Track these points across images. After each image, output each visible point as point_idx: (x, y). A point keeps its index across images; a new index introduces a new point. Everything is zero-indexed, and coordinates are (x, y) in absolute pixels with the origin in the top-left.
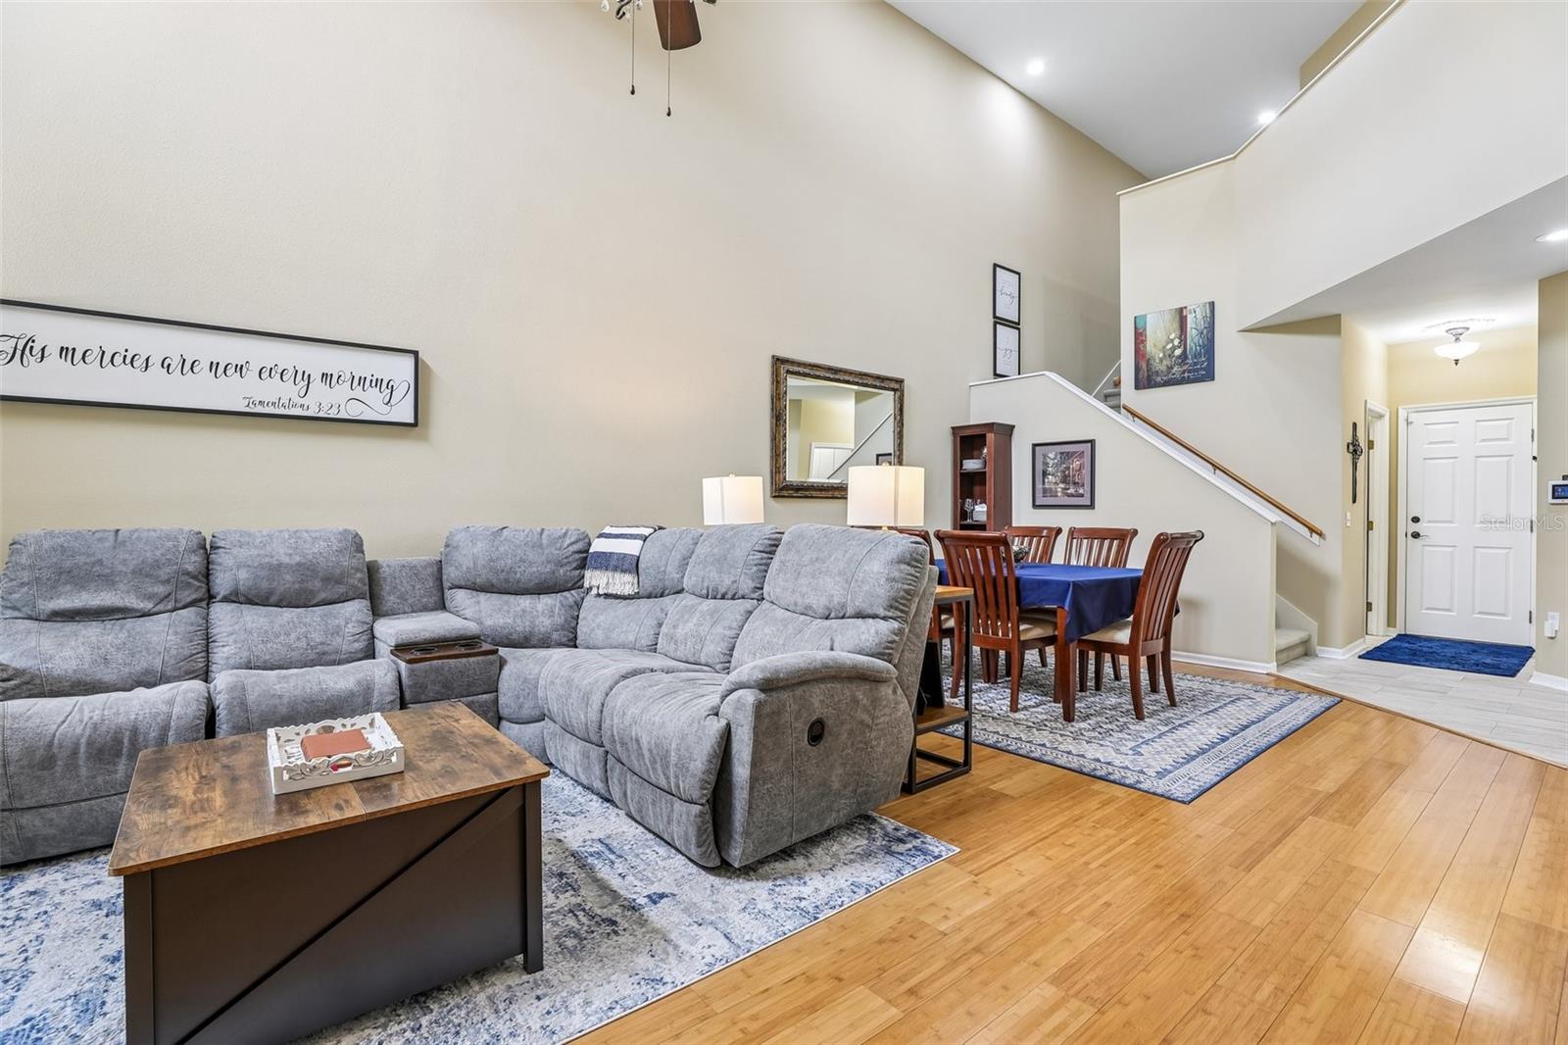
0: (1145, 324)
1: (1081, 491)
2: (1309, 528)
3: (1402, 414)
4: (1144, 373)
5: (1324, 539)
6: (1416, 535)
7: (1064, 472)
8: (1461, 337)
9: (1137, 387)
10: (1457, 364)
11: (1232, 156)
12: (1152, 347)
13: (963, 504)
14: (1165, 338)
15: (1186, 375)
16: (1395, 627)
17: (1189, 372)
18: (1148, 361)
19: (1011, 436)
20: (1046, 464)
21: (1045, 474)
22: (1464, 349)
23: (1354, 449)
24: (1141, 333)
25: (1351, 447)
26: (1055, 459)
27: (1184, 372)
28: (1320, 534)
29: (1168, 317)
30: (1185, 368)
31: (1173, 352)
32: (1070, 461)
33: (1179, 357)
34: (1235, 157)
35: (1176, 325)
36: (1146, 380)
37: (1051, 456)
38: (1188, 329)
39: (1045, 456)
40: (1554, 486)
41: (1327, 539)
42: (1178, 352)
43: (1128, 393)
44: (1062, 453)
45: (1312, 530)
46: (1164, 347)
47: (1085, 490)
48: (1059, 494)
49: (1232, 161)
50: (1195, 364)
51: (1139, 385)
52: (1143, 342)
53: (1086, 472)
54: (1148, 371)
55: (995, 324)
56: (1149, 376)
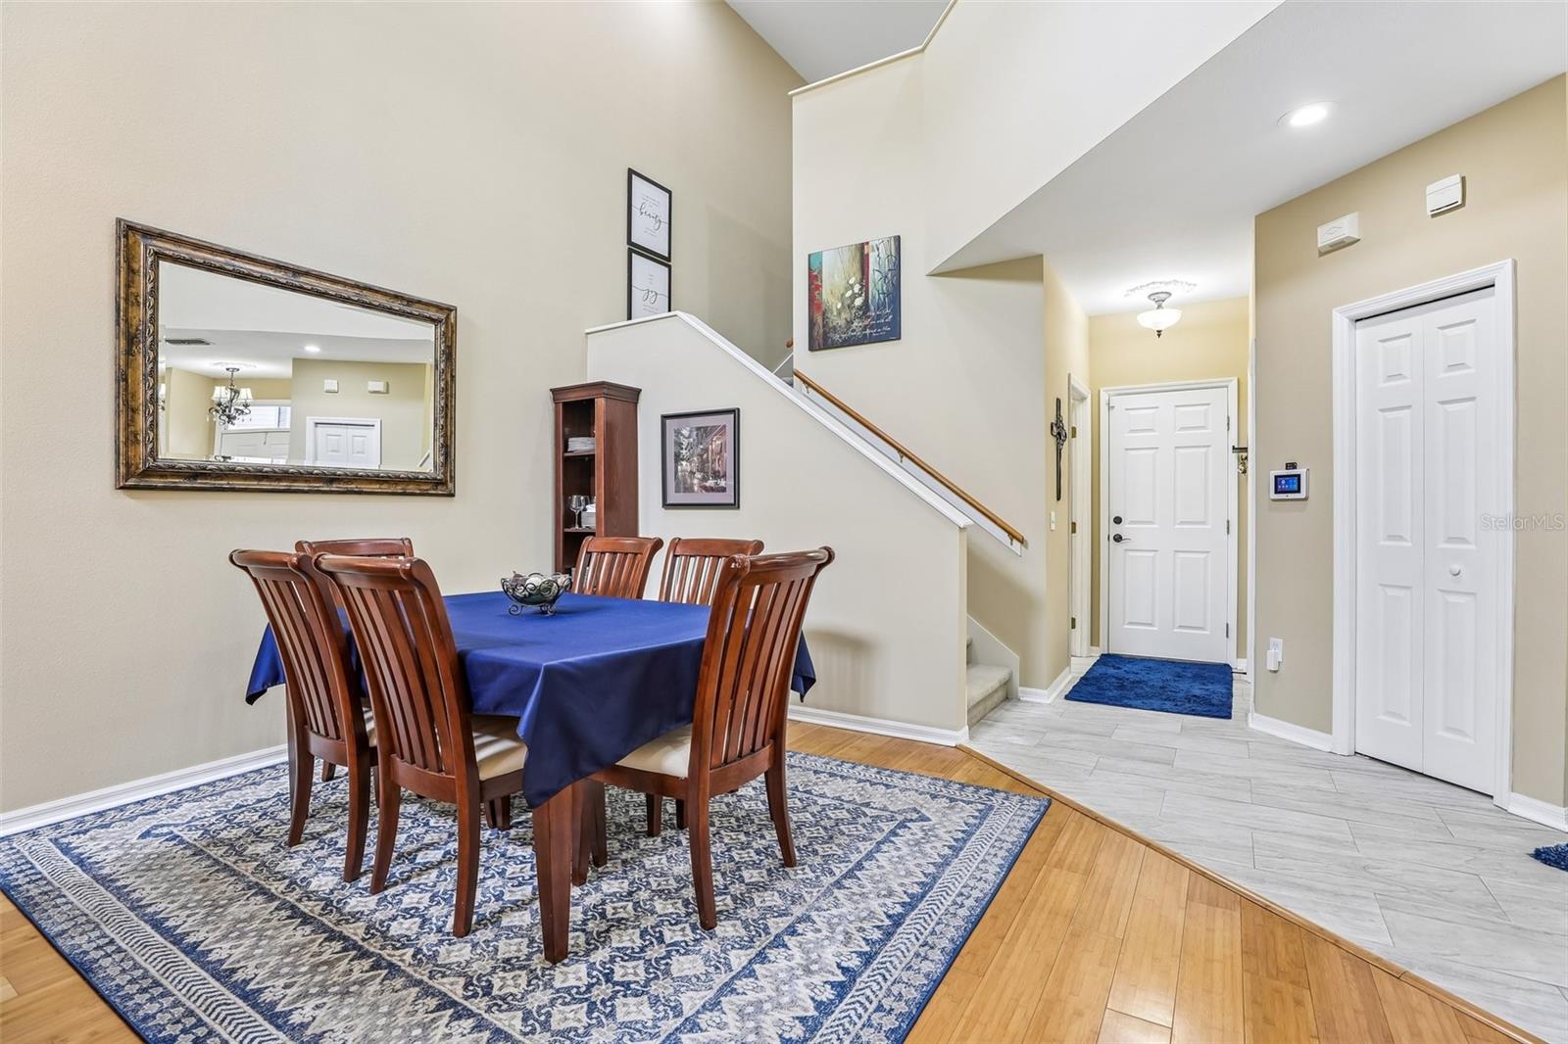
0: (821, 263)
1: (722, 483)
2: (1009, 533)
3: (1104, 397)
4: (819, 330)
5: (1026, 547)
6: (1118, 539)
7: (701, 456)
8: (1164, 304)
9: (811, 349)
10: (1159, 335)
11: (920, 47)
12: (829, 296)
13: (567, 503)
14: (844, 282)
15: (868, 331)
16: (1098, 646)
17: (872, 328)
18: (824, 314)
19: (636, 404)
20: (679, 444)
21: (678, 458)
22: (1166, 318)
23: (1059, 433)
24: (816, 276)
25: (1055, 428)
26: (689, 437)
27: (865, 328)
28: (1022, 541)
29: (847, 255)
30: (866, 323)
31: (853, 302)
32: (709, 439)
33: (860, 308)
34: (923, 50)
35: (857, 266)
36: (821, 340)
37: (685, 432)
38: (871, 272)
39: (678, 433)
40: (1276, 477)
41: (1030, 546)
42: (859, 302)
43: (802, 356)
44: (698, 429)
45: (1013, 536)
46: (843, 295)
47: (727, 483)
48: (696, 488)
49: (919, 55)
50: (879, 317)
51: (814, 345)
52: (819, 287)
53: (729, 455)
54: (824, 326)
55: (630, 252)
56: (825, 334)
